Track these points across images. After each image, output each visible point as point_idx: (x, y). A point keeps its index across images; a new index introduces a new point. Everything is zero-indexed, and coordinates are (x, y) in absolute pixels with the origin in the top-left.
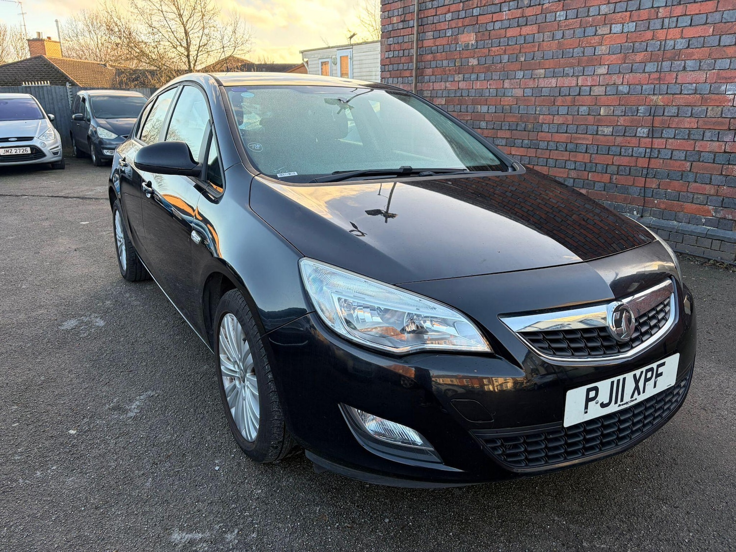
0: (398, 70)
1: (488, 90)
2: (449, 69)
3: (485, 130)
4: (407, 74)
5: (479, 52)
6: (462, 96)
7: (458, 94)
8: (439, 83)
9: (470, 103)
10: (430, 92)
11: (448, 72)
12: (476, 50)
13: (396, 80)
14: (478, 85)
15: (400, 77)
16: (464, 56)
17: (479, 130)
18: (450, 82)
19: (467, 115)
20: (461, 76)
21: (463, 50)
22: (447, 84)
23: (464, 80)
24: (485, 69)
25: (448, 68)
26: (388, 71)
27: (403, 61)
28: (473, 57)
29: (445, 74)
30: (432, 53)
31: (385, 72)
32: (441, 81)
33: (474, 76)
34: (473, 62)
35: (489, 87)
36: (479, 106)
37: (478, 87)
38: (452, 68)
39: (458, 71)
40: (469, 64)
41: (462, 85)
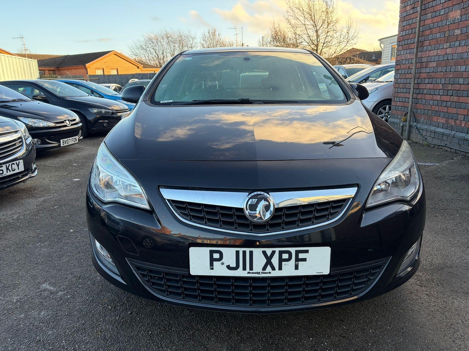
0: (407, 44)
1: (466, 53)
2: (440, 40)
3: (462, 85)
4: (412, 46)
5: (462, 24)
6: (448, 59)
7: (446, 58)
8: (433, 51)
9: (453, 65)
10: (426, 58)
11: (440, 42)
12: (461, 23)
13: (406, 51)
14: (460, 50)
15: (408, 49)
16: (451, 28)
17: (458, 85)
18: (440, 50)
19: (451, 74)
20: (448, 44)
21: (451, 24)
22: (439, 51)
23: (450, 47)
24: (465, 37)
25: (440, 39)
26: (402, 45)
27: (411, 37)
28: (458, 29)
29: (438, 44)
30: (430, 29)
31: (399, 47)
32: (435, 50)
33: (457, 43)
34: (458, 32)
35: (467, 51)
36: (459, 67)
37: (460, 52)
38: (442, 38)
39: (446, 40)
40: (455, 34)
41: (449, 51)
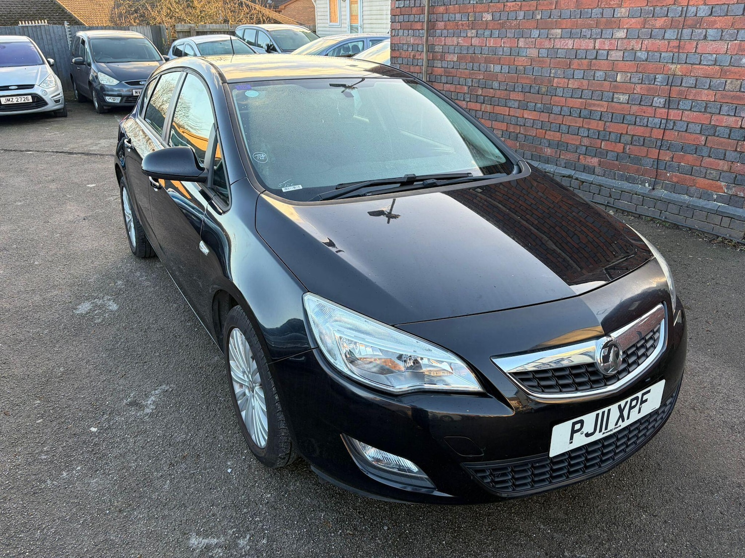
0: (408, 21)
1: (501, 49)
2: (462, 24)
3: (497, 91)
4: (418, 26)
5: (493, 6)
6: (474, 53)
7: (471, 51)
8: (451, 38)
9: (483, 62)
10: (442, 47)
11: (461, 27)
12: (491, 4)
13: (407, 32)
14: (491, 43)
15: (411, 29)
16: (478, 10)
17: (491, 90)
18: (462, 38)
19: (480, 73)
20: (474, 31)
21: (477, 3)
22: (460, 39)
23: (477, 36)
24: (499, 26)
25: (461, 22)
26: (398, 22)
27: (414, 12)
28: (488, 12)
29: (458, 29)
30: (444, 5)
31: (395, 23)
32: (453, 36)
33: (487, 33)
34: (488, 17)
35: (502, 46)
36: (492, 65)
37: (492, 45)
38: (465, 22)
39: (471, 26)
40: (483, 19)
41: (475, 41)
